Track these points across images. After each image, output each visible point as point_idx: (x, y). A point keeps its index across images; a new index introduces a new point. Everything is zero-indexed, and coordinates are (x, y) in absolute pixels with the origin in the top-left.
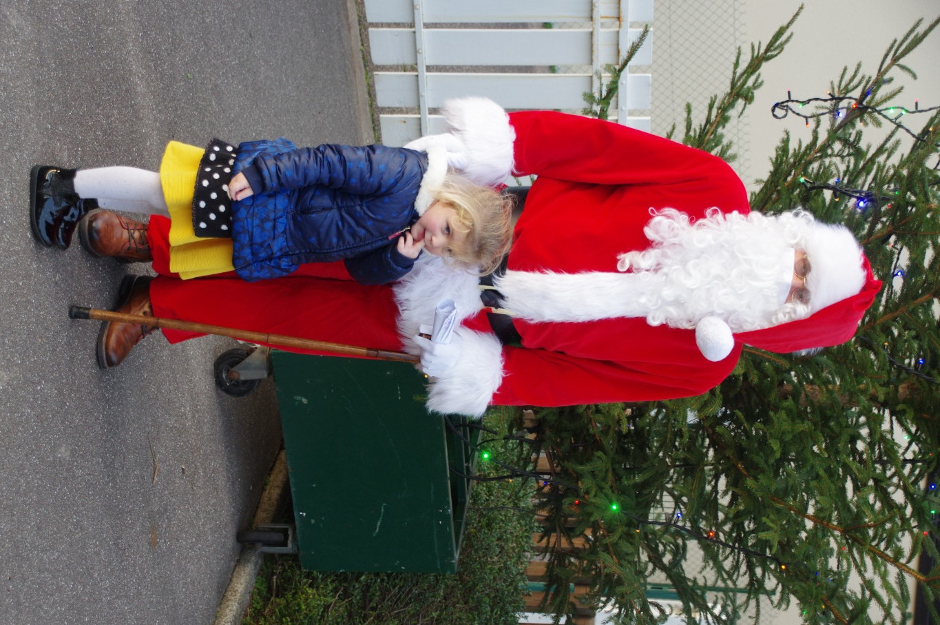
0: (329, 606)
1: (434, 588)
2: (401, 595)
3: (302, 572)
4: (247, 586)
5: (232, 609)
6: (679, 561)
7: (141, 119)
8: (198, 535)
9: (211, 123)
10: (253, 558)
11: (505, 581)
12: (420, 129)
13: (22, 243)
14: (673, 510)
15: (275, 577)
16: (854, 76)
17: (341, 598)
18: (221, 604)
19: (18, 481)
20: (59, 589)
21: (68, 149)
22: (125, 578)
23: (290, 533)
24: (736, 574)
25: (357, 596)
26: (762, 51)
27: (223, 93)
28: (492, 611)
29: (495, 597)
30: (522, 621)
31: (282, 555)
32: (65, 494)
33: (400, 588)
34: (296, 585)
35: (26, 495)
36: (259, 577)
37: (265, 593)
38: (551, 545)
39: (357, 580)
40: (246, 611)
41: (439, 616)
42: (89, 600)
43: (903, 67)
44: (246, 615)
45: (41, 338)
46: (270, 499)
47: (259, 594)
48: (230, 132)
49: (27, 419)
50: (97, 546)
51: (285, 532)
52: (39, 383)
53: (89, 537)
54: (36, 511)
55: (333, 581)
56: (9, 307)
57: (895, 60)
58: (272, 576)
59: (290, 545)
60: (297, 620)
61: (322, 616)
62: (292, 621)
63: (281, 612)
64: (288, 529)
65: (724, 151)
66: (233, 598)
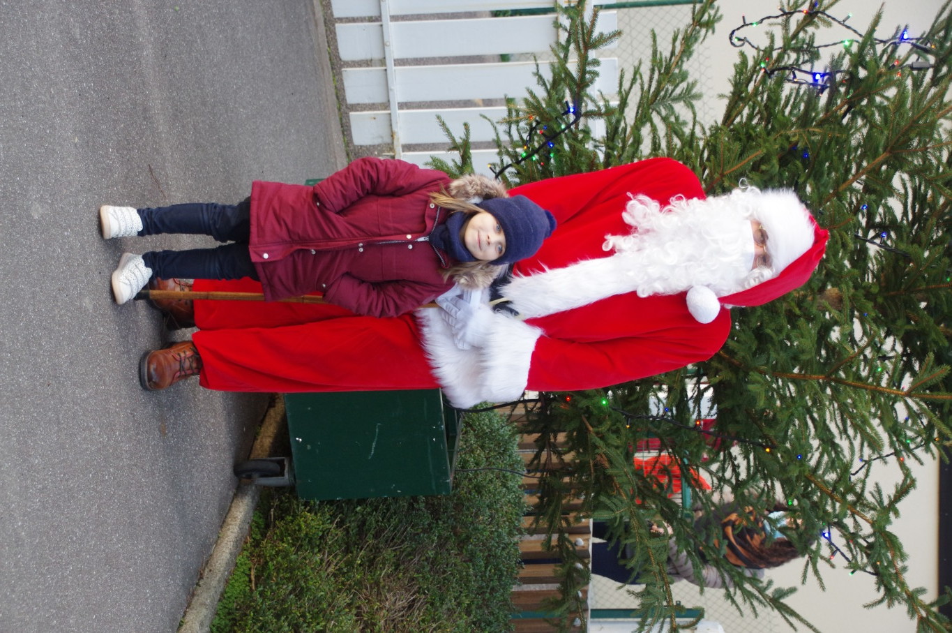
0: (328, 532)
2: (396, 534)
3: (299, 502)
4: (245, 516)
9: (197, 60)
10: (250, 492)
12: (391, 125)
15: (272, 510)
19: (54, 311)
20: (89, 428)
21: (80, 28)
23: (286, 463)
25: (353, 525)
27: (207, 36)
31: (280, 489)
32: (90, 342)
34: (294, 512)
35: (60, 326)
36: (257, 512)
37: (263, 526)
40: (246, 538)
42: (113, 454)
44: (246, 543)
46: (263, 446)
47: (257, 527)
48: (214, 75)
49: (58, 257)
51: (281, 463)
53: (110, 395)
54: (69, 345)
55: (330, 509)
58: (269, 510)
59: (286, 476)
60: (298, 539)
61: (322, 538)
62: (293, 540)
63: (282, 533)
64: (283, 461)
65: (690, 88)
66: (233, 523)
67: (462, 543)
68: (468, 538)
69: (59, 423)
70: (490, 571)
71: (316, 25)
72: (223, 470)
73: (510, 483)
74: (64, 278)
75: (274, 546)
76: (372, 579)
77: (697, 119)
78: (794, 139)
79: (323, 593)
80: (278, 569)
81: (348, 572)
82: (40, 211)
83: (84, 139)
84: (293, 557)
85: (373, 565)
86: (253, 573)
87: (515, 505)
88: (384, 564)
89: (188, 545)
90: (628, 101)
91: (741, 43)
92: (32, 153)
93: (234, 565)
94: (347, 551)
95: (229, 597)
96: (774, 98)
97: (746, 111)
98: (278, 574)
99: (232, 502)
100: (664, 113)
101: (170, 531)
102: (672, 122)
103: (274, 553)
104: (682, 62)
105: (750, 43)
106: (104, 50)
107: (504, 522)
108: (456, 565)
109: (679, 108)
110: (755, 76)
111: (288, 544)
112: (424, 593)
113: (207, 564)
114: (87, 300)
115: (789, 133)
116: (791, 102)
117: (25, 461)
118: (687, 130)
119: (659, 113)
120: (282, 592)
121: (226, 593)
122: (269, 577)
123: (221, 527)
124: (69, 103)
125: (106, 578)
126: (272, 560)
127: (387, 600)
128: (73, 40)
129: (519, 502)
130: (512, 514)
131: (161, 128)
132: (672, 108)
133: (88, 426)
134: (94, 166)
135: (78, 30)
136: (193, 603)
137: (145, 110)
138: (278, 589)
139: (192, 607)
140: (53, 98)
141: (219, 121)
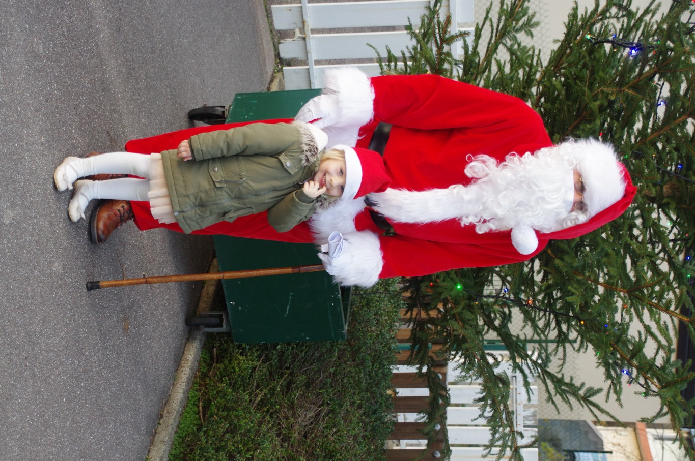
0: (255, 368)
1: (330, 351)
2: (307, 358)
3: (234, 345)
4: (195, 358)
5: (185, 373)
6: (506, 324)
7: (95, 18)
8: (158, 322)
9: (147, 18)
10: (198, 337)
11: (381, 344)
12: (302, 15)
13: (15, 115)
14: (500, 286)
15: (215, 349)
17: (264, 362)
18: (177, 370)
19: (27, 289)
21: (43, 43)
22: (108, 354)
23: (224, 317)
24: (548, 329)
25: (275, 360)
28: (373, 366)
29: (375, 355)
30: (395, 371)
31: (219, 334)
32: (60, 296)
33: (306, 353)
34: (231, 354)
35: (33, 299)
36: (204, 350)
37: (208, 361)
38: (414, 316)
39: (275, 348)
40: (196, 374)
41: (335, 371)
42: (83, 371)
44: (196, 377)
45: (34, 184)
46: (208, 294)
47: (204, 362)
48: (161, 24)
49: (29, 244)
50: (86, 333)
51: (220, 317)
52: (36, 218)
53: (80, 327)
54: (41, 309)
55: (257, 350)
56: (9, 163)
58: (213, 348)
59: (224, 326)
62: (229, 380)
63: (221, 373)
64: (222, 315)
65: (529, 20)
66: (186, 365)
69: (34, 375)
74: (35, 258)
76: (289, 401)
79: (251, 424)
80: (218, 408)
81: (271, 398)
82: (11, 215)
85: (289, 390)
86: (201, 404)
95: (183, 427)
99: (185, 347)
103: (215, 392)
111: (226, 384)
112: (327, 404)
121: (181, 425)
122: (211, 416)
126: (214, 399)
128: (38, 57)
131: (117, 91)
132: (516, 38)
133: (60, 363)
134: (60, 151)
136: (155, 440)
137: (103, 83)
138: (218, 427)
139: (154, 443)
140: (20, 114)
141: (166, 59)
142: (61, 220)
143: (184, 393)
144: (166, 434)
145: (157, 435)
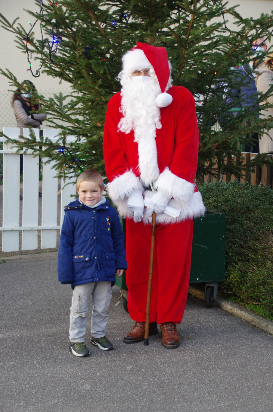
3: (225, 281)
4: (230, 305)
5: (236, 311)
7: (14, 336)
9: (30, 312)
10: (220, 302)
13: (37, 378)
16: (19, 43)
19: (131, 382)
20: (184, 371)
21: (10, 362)
22: (196, 348)
23: (208, 285)
25: (237, 258)
26: (12, 81)
27: (21, 307)
31: (219, 289)
32: (146, 368)
34: (230, 283)
35: (138, 380)
36: (229, 299)
37: (235, 297)
42: (196, 361)
43: (14, 23)
44: (242, 305)
45: (79, 373)
47: (235, 300)
48: (37, 305)
49: (108, 379)
50: (176, 358)
51: (208, 287)
52: (96, 374)
53: (170, 360)
54: (147, 377)
56: (60, 383)
57: (10, 26)
58: (228, 294)
59: (213, 285)
60: (241, 282)
61: (241, 272)
62: (241, 285)
63: (238, 289)
64: (206, 286)
65: (57, 98)
66: (232, 310)
67: (249, 210)
68: (247, 207)
69: (180, 384)
70: (262, 199)
71: (22, 259)
72: (209, 313)
73: (225, 187)
74: (117, 377)
75: (244, 294)
76: (261, 251)
77: (69, 94)
78: (81, 53)
79: (266, 273)
80: (254, 292)
81: (257, 261)
82: (87, 385)
83: (58, 364)
84: (249, 285)
85: (255, 250)
86: (255, 303)
87: (234, 186)
88: (255, 245)
89: (240, 330)
90: (60, 125)
91: (38, 73)
92: (61, 387)
93: (251, 311)
94: (248, 261)
95: (265, 314)
96: (62, 60)
97: (68, 73)
98: (256, 292)
99: (223, 310)
100: (66, 110)
101: (233, 338)
102: (71, 106)
103: (246, 293)
104: (45, 100)
105: (39, 69)
106: (21, 352)
107: (242, 191)
108: (258, 214)
109: (65, 103)
110: (53, 68)
111: (243, 286)
112: (269, 228)
113: (249, 323)
114: (128, 368)
115: (78, 55)
116: (64, 53)
117: (195, 400)
118: (75, 100)
119: (66, 112)
120: (263, 291)
121: (262, 315)
122: (257, 296)
123: (234, 315)
124: (42, 369)
125: (250, 368)
126: (249, 294)
127: (271, 245)
128: (15, 365)
129: (234, 184)
130: (239, 187)
131: (57, 330)
132: (65, 106)
133: (183, 371)
135: (11, 363)
136: (266, 330)
137: (49, 336)
138: (262, 292)
139: (267, 331)
140: (39, 376)
141: (57, 304)
142: (106, 363)
143: (245, 312)
144: (263, 324)
145: (264, 329)
